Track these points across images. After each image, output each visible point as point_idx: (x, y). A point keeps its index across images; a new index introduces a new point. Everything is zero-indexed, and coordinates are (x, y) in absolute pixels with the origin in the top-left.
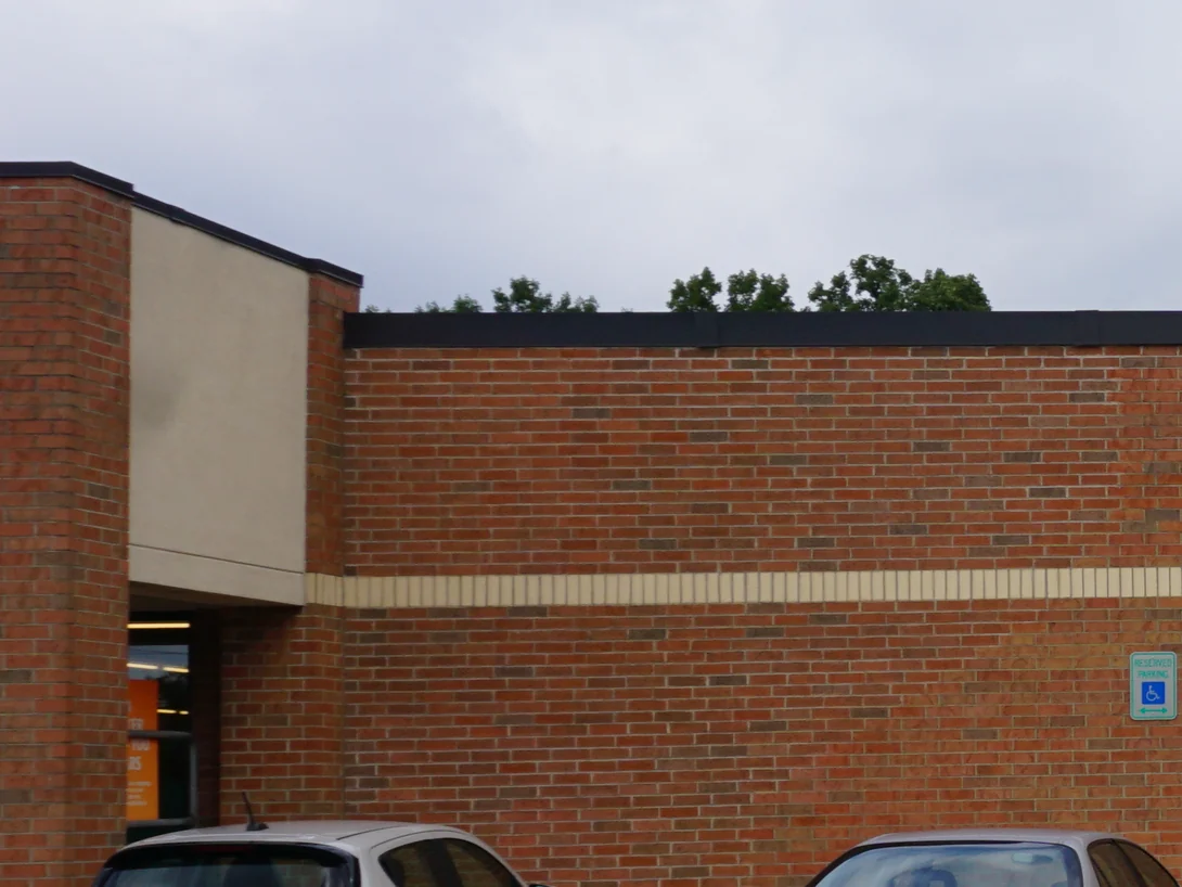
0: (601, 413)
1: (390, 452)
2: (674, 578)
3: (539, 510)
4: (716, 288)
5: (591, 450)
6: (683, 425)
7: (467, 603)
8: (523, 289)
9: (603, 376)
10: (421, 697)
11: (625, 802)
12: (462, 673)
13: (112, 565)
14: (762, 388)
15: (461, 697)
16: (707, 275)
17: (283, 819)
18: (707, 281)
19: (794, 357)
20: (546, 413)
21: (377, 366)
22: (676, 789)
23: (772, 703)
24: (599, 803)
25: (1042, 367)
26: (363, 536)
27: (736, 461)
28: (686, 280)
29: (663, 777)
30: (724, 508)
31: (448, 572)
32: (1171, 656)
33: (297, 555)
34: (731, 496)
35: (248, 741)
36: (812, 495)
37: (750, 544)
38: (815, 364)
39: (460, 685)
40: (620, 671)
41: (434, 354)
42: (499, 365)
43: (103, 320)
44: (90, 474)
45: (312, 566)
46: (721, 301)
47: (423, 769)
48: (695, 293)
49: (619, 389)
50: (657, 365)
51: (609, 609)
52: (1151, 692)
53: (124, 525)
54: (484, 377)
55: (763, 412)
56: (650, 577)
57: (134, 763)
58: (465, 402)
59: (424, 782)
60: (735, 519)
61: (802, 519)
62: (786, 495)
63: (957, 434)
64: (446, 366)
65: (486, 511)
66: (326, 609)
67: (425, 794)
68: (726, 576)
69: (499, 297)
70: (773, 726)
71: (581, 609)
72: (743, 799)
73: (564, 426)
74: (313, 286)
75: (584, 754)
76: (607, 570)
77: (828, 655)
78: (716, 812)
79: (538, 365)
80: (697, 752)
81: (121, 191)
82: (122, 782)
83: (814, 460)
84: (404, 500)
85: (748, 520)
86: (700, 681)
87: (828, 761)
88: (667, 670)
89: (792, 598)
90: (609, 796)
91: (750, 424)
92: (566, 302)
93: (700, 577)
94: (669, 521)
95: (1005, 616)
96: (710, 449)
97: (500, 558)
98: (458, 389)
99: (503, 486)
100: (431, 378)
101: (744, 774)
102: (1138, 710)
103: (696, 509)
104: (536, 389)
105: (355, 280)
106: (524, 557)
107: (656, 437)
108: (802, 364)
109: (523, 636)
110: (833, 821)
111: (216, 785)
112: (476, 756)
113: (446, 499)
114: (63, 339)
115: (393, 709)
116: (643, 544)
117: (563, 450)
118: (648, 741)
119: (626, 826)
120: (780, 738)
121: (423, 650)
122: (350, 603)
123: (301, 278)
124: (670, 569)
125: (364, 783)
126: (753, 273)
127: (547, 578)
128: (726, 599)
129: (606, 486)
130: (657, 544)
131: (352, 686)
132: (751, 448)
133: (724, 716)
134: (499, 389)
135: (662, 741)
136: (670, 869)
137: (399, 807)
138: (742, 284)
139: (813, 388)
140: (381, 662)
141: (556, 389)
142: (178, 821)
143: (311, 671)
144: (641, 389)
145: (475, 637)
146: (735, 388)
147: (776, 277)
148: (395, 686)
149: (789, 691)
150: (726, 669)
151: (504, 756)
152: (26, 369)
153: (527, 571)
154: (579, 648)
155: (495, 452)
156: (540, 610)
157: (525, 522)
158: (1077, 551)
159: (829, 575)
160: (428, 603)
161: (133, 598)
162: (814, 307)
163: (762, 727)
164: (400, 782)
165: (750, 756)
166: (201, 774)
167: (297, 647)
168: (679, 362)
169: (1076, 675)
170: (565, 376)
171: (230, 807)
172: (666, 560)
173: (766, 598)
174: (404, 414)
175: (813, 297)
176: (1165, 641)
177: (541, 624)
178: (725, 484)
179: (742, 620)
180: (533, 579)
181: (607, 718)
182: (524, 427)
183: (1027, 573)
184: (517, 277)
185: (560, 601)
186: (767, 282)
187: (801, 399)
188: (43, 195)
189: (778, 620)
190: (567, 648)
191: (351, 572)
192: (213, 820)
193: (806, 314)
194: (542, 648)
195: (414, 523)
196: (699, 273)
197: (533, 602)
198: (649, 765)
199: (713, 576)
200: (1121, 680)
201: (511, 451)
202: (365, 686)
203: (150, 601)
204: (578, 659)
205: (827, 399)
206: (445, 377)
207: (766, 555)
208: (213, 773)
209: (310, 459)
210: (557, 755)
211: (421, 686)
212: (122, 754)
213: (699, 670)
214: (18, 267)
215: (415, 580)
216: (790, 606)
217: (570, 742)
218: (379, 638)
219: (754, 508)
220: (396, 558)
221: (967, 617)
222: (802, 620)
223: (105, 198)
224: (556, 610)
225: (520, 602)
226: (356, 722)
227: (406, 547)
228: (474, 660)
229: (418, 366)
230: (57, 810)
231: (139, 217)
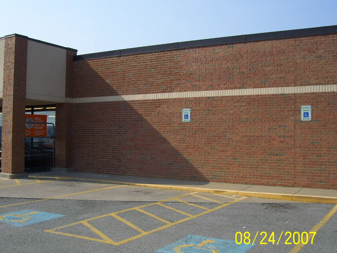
11: (106, 136)
14: (126, 62)
25: (169, 54)
32: (189, 109)
50: (112, 60)
52: (186, 117)
63: (155, 68)
95: (162, 102)
102: (184, 120)
110: (135, 140)
136: (112, 147)
156: (96, 103)
158: (174, 89)
159: (135, 95)
169: (173, 113)
176: (188, 106)
183: (166, 94)
200: (181, 114)
201: (92, 76)
219: (124, 84)
221: (156, 102)
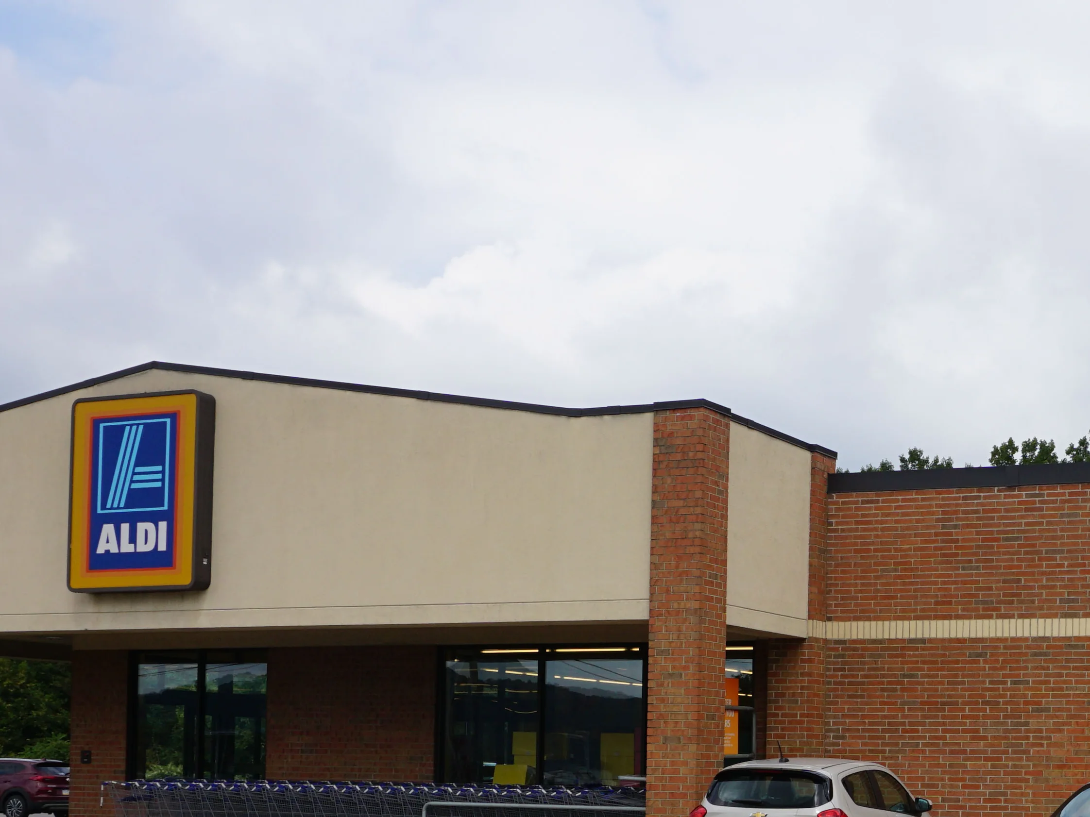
0: (955, 527)
1: (850, 551)
2: (992, 622)
3: (923, 583)
4: (1015, 450)
5: (950, 548)
6: (999, 532)
7: (886, 636)
8: (915, 455)
9: (957, 505)
10: (863, 690)
12: (883, 676)
13: (719, 616)
15: (882, 690)
16: (1011, 441)
17: (795, 756)
18: (1010, 446)
19: (1059, 491)
20: (927, 527)
21: (843, 503)
22: (992, 745)
23: (1044, 696)
24: (952, 752)
26: (836, 599)
27: (1026, 553)
28: (999, 446)
29: (985, 738)
30: (1019, 581)
31: (877, 619)
33: (803, 609)
34: (1024, 574)
35: (780, 712)
36: (1068, 572)
37: (1033, 602)
38: (1070, 494)
39: (882, 683)
40: (963, 676)
41: (872, 496)
42: (904, 500)
43: (716, 483)
44: (709, 567)
45: (811, 617)
46: (1018, 457)
47: (864, 730)
48: (1003, 453)
49: (965, 512)
51: (958, 640)
53: (724, 594)
54: (897, 508)
55: (1041, 523)
56: (979, 622)
57: (727, 723)
58: (886, 522)
59: (864, 737)
60: (1025, 587)
61: (1061, 587)
62: (1054, 573)
64: (878, 501)
65: (896, 584)
66: (817, 640)
67: (864, 744)
68: (1020, 621)
69: (903, 460)
70: (1042, 710)
71: (943, 640)
72: (1026, 752)
73: (936, 534)
74: (813, 459)
75: (944, 724)
76: (958, 617)
77: (1075, 668)
78: (1012, 759)
79: (923, 500)
80: (1003, 724)
81: (724, 412)
82: (722, 734)
83: (1069, 551)
84: (856, 578)
85: (1032, 587)
86: (1005, 683)
87: (1074, 731)
88: (988, 675)
89: (1055, 634)
90: (957, 748)
91: (1034, 531)
92: (936, 461)
93: (1006, 621)
94: (990, 589)
96: (1013, 546)
97: (903, 611)
98: (884, 515)
99: (905, 570)
100: (870, 509)
101: (1028, 738)
103: (1005, 582)
104: (922, 514)
105: (833, 455)
106: (915, 610)
107: (984, 540)
108: (1063, 494)
109: (915, 656)
111: (765, 736)
112: (890, 724)
113: (877, 578)
114: (698, 494)
115: (850, 696)
116: (977, 603)
117: (936, 548)
118: (978, 717)
119: (965, 766)
120: (1047, 717)
121: (864, 663)
122: (829, 637)
123: (807, 455)
124: (990, 617)
125: (835, 737)
126: (1035, 440)
127: (926, 622)
128: (1020, 635)
129: (957, 569)
130: (984, 602)
131: (829, 683)
132: (1034, 545)
133: (1018, 703)
134: (904, 514)
135: (984, 717)
137: (851, 751)
138: (1029, 446)
139: (1069, 508)
140: (843, 670)
141: (933, 513)
142: (747, 755)
143: (809, 674)
144: (977, 512)
145: (890, 656)
146: (1026, 510)
147: (1048, 441)
148: (850, 683)
149: (1053, 689)
150: (1018, 675)
151: (904, 724)
152: (682, 511)
153: (917, 618)
154: (943, 662)
155: (901, 550)
157: (915, 590)
160: (867, 637)
161: (728, 634)
162: (1069, 459)
163: (1038, 710)
164: (853, 737)
165: (1031, 727)
166: (758, 730)
167: (803, 661)
168: (998, 496)
170: (937, 506)
171: (771, 748)
172: (988, 612)
173: (1041, 634)
174: (857, 530)
175: (1068, 453)
177: (923, 649)
178: (1020, 567)
179: (1028, 647)
180: (920, 623)
181: (957, 703)
182: (916, 535)
184: (912, 448)
185: (933, 636)
186: (1043, 444)
187: (1062, 516)
188: (691, 418)
189: (1048, 647)
190: (936, 662)
191: (829, 619)
192: (763, 757)
193: (1064, 462)
194: (924, 662)
195: (861, 591)
196: (1006, 441)
197: (919, 636)
198: (978, 731)
199: (1013, 621)
202: (836, 683)
203: (736, 636)
204: (942, 669)
205: (1076, 515)
206: (876, 508)
207: (1041, 608)
208: (763, 729)
209: (811, 556)
210: (931, 724)
211: (863, 683)
212: (722, 718)
213: (1004, 676)
214: (679, 457)
215: (861, 623)
216: (1055, 639)
217: (937, 717)
218: (843, 656)
220: (851, 611)
222: (1061, 647)
223: (718, 417)
224: (931, 640)
225: (913, 636)
226: (831, 703)
227: (856, 605)
228: (889, 669)
229: (863, 502)
230: (693, 748)
231: (734, 427)
